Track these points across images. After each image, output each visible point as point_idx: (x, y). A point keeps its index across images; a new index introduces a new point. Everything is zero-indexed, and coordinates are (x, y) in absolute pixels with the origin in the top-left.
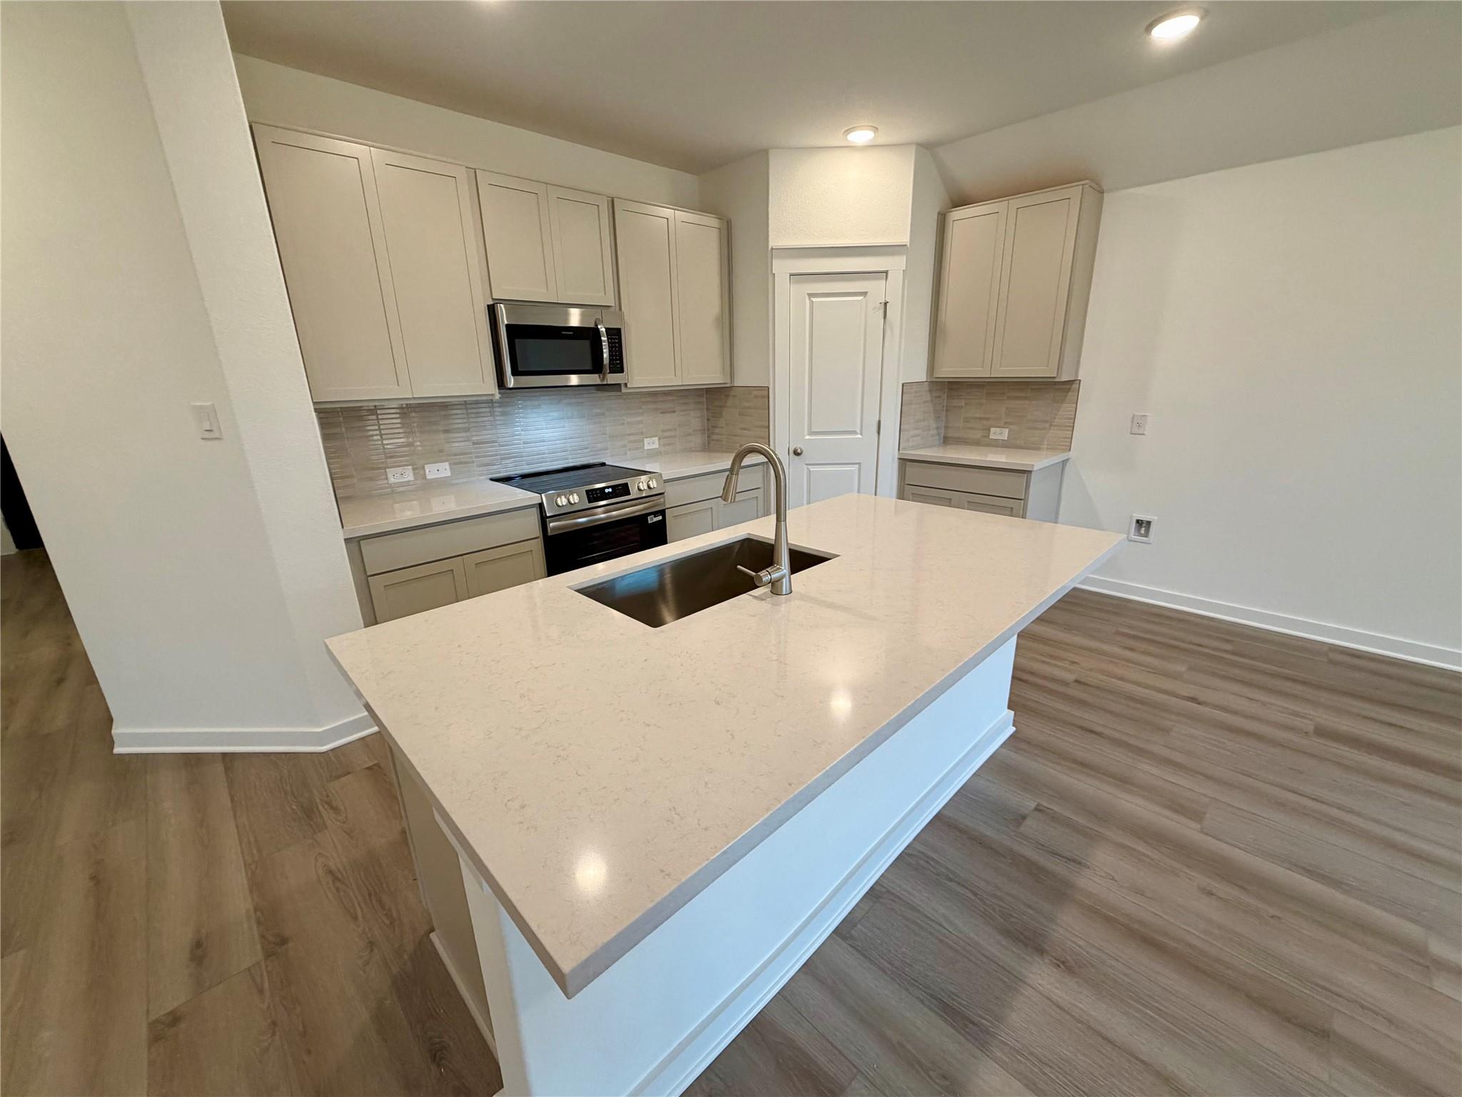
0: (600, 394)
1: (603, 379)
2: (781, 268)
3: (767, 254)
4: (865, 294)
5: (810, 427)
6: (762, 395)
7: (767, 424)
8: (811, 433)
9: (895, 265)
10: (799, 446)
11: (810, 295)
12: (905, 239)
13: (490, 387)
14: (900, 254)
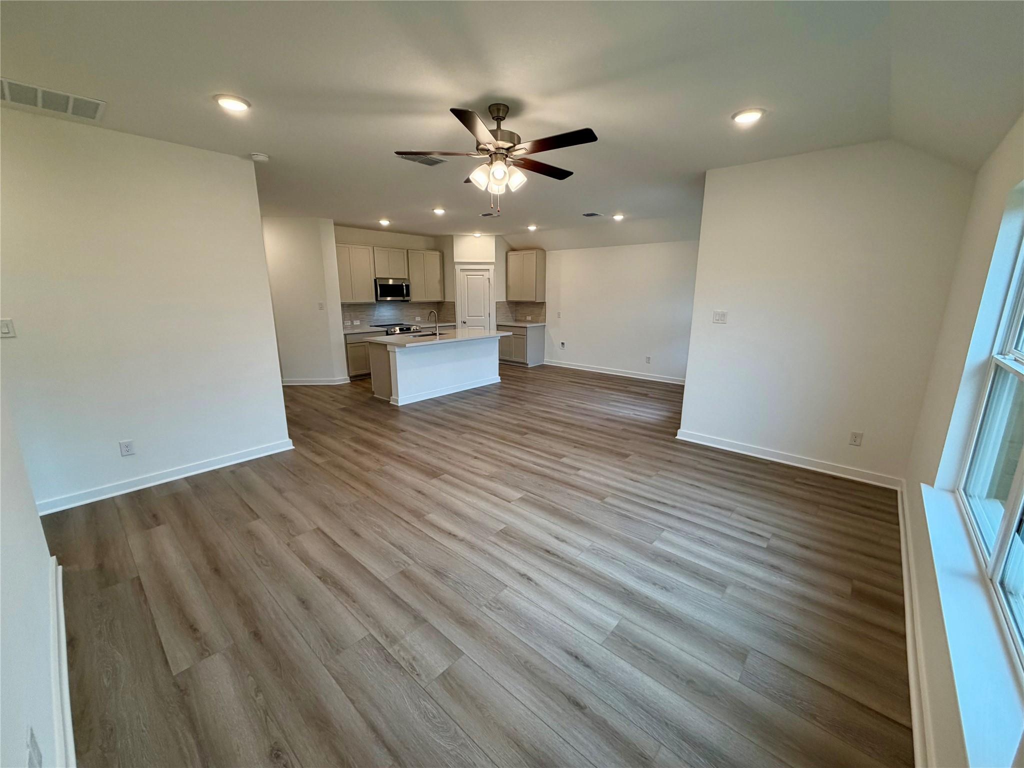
0: (403, 303)
1: (404, 298)
2: (458, 268)
3: (454, 264)
4: (483, 275)
5: (468, 314)
6: (453, 304)
7: (454, 313)
8: (468, 316)
9: (492, 267)
10: (465, 320)
11: (467, 275)
12: (494, 261)
13: (374, 300)
14: (493, 264)
